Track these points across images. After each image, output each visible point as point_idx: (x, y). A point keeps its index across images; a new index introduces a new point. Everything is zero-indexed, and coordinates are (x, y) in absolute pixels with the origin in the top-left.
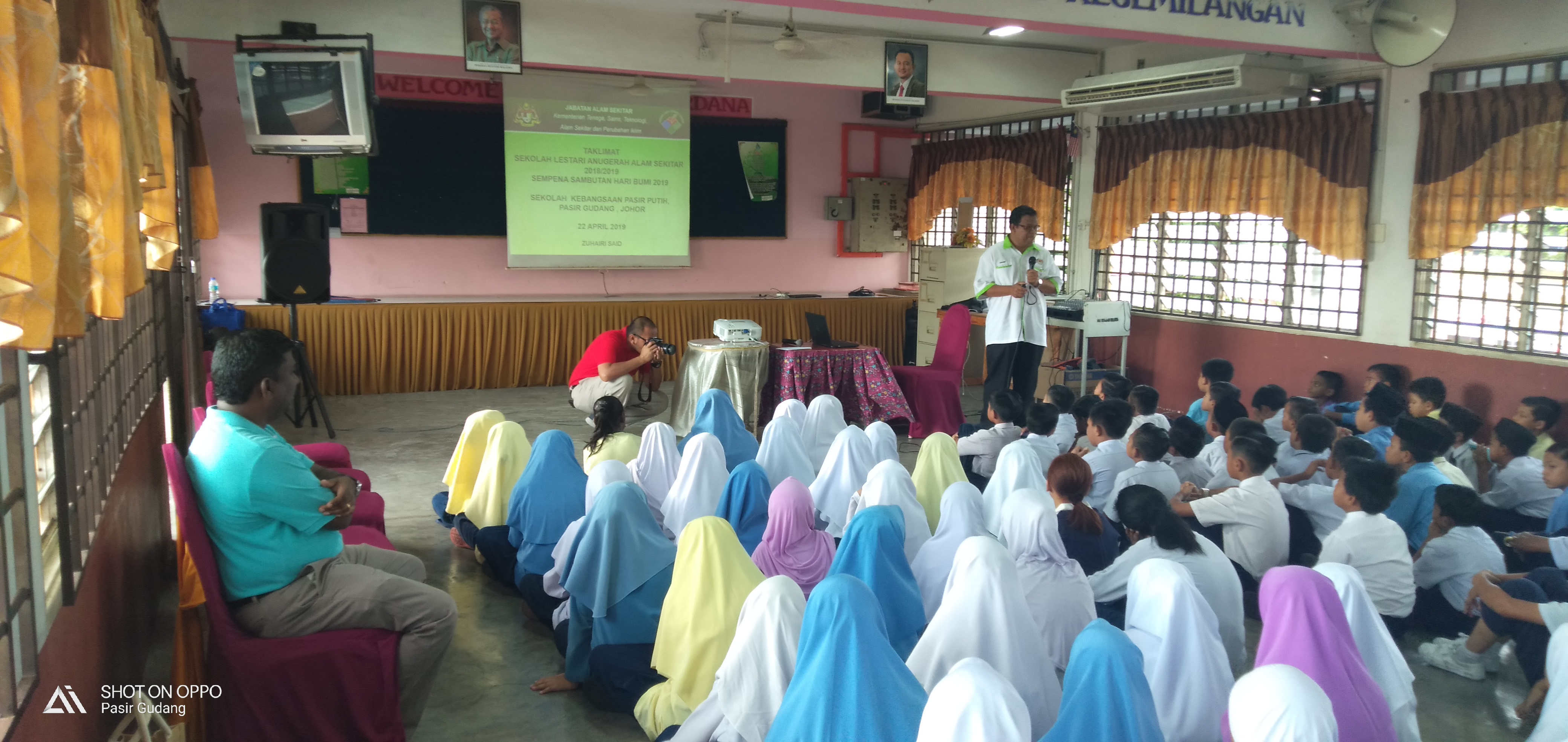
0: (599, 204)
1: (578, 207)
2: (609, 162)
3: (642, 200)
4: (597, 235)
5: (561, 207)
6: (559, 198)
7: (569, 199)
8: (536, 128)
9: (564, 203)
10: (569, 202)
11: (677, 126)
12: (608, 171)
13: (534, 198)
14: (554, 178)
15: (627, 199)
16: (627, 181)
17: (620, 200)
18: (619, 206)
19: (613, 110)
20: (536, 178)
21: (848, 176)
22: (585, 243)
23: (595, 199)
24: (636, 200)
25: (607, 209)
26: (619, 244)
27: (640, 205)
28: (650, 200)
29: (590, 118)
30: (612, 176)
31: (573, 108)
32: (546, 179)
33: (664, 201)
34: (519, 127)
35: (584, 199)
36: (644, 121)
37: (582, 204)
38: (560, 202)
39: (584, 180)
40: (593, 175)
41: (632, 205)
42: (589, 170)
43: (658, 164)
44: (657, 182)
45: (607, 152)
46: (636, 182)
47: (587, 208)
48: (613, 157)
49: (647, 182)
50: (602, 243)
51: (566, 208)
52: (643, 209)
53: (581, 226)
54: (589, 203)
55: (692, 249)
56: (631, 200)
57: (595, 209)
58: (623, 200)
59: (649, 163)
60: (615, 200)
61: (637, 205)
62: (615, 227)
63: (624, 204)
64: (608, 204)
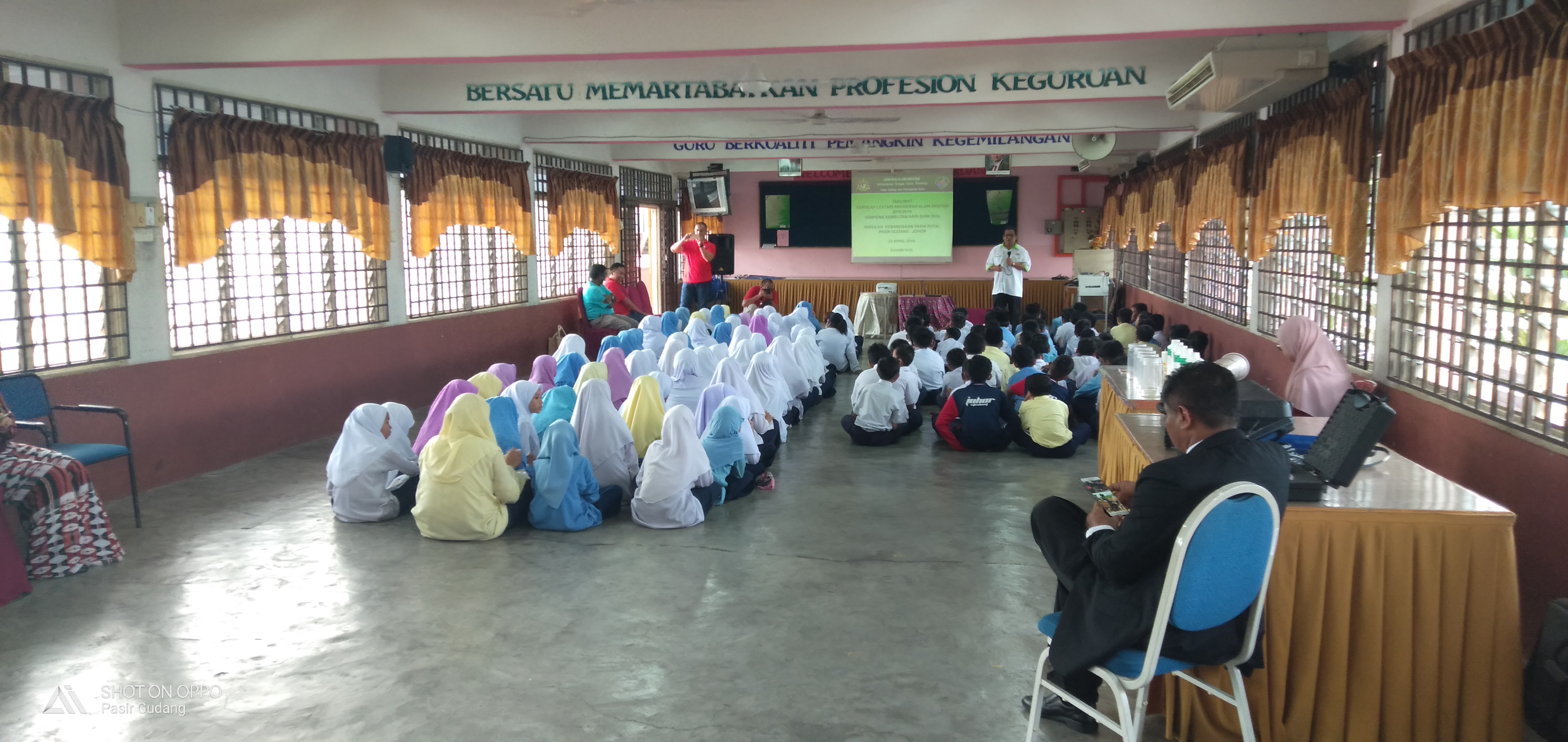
1: (889, 232)
2: (907, 207)
3: (924, 226)
4: (898, 246)
5: (880, 231)
6: (879, 227)
7: (884, 227)
8: (868, 191)
9: (881, 229)
10: (884, 229)
11: (945, 185)
12: (906, 212)
13: (866, 227)
14: (876, 217)
15: (916, 226)
16: (916, 216)
17: (912, 227)
18: (911, 230)
19: (909, 179)
20: (867, 217)
21: (1061, 207)
22: (892, 250)
23: (898, 227)
24: (921, 227)
25: (905, 232)
26: (911, 250)
28: (928, 226)
29: (896, 184)
30: (908, 214)
31: (888, 179)
32: (872, 217)
33: (937, 226)
34: (859, 192)
35: (892, 227)
36: (926, 184)
37: (891, 229)
38: (879, 229)
39: (892, 217)
40: (898, 214)
41: (919, 229)
42: (895, 212)
43: (934, 206)
44: (933, 216)
45: (905, 201)
46: (921, 216)
47: (894, 232)
48: (908, 204)
49: (927, 216)
50: (902, 250)
51: (883, 232)
52: (925, 231)
53: (890, 241)
54: (895, 229)
55: (954, 253)
56: (918, 226)
57: (898, 232)
58: (914, 227)
59: (929, 206)
60: (909, 227)
61: (922, 229)
62: (908, 241)
63: (914, 229)
64: (906, 229)
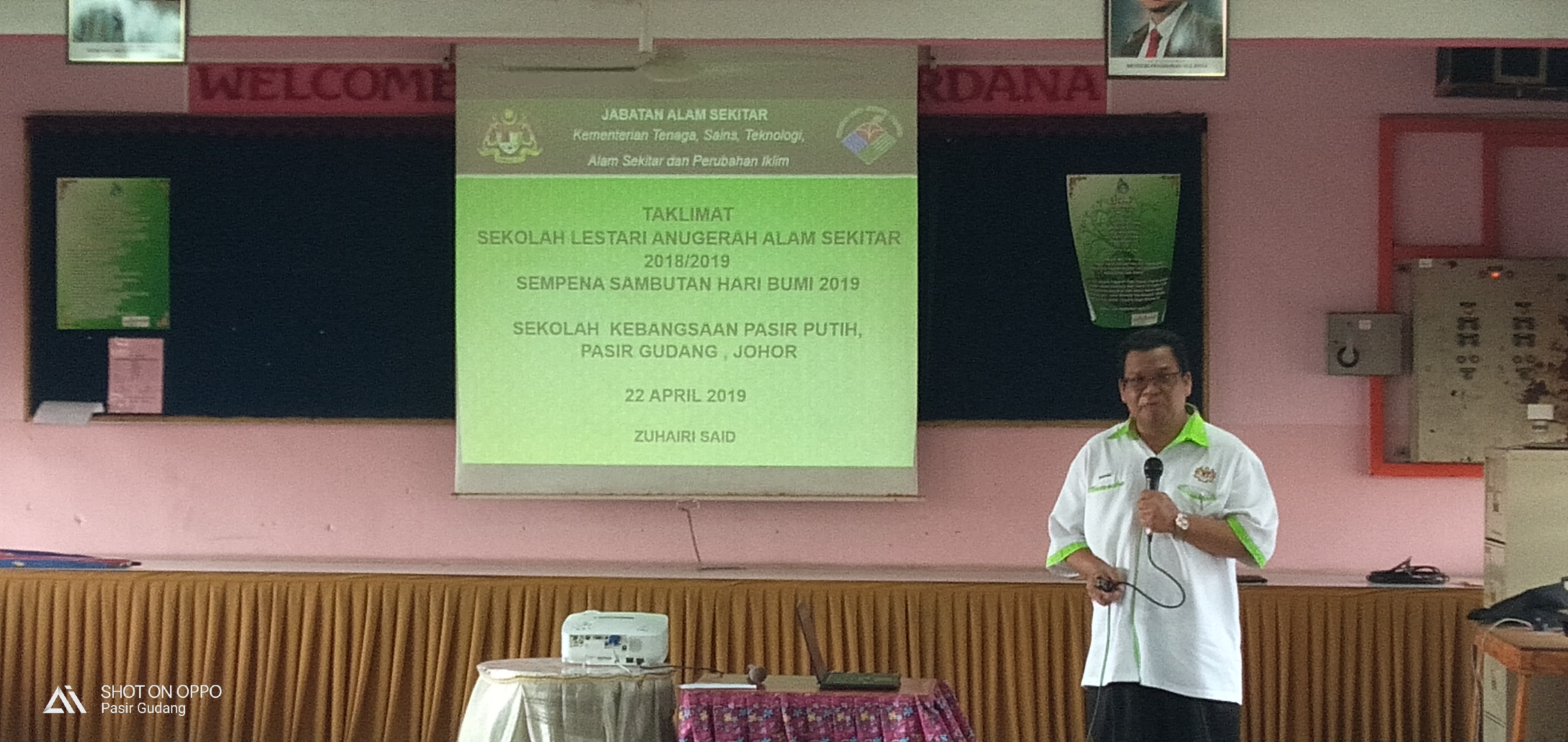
0: (679, 341)
1: (627, 350)
2: (708, 238)
3: (790, 328)
4: (674, 415)
5: (585, 349)
6: (580, 328)
7: (605, 329)
8: (530, 166)
9: (592, 339)
10: (605, 338)
11: (884, 144)
12: (703, 261)
13: (522, 329)
14: (569, 284)
15: (749, 327)
16: (751, 283)
17: (733, 330)
18: (727, 344)
19: (719, 114)
20: (526, 284)
21: (1395, 254)
23: (668, 329)
24: (774, 329)
25: (698, 352)
26: (728, 437)
27: (784, 340)
28: (809, 327)
29: (661, 135)
30: (714, 272)
31: (622, 114)
32: (549, 283)
33: (847, 329)
34: (491, 166)
35: (640, 329)
36: (795, 137)
37: (637, 341)
38: (581, 338)
39: (643, 284)
40: (666, 272)
41: (763, 341)
42: (655, 260)
43: (833, 238)
44: (830, 283)
45: (700, 214)
46: (774, 284)
47: (648, 352)
48: (714, 226)
49: (803, 283)
50: (686, 436)
51: (597, 351)
52: (791, 351)
53: (634, 395)
54: (653, 340)
55: (925, 451)
56: (761, 329)
57: (667, 352)
58: (741, 329)
59: (809, 238)
60: (719, 329)
61: (776, 342)
62: (717, 395)
63: (742, 339)
64: (703, 340)
